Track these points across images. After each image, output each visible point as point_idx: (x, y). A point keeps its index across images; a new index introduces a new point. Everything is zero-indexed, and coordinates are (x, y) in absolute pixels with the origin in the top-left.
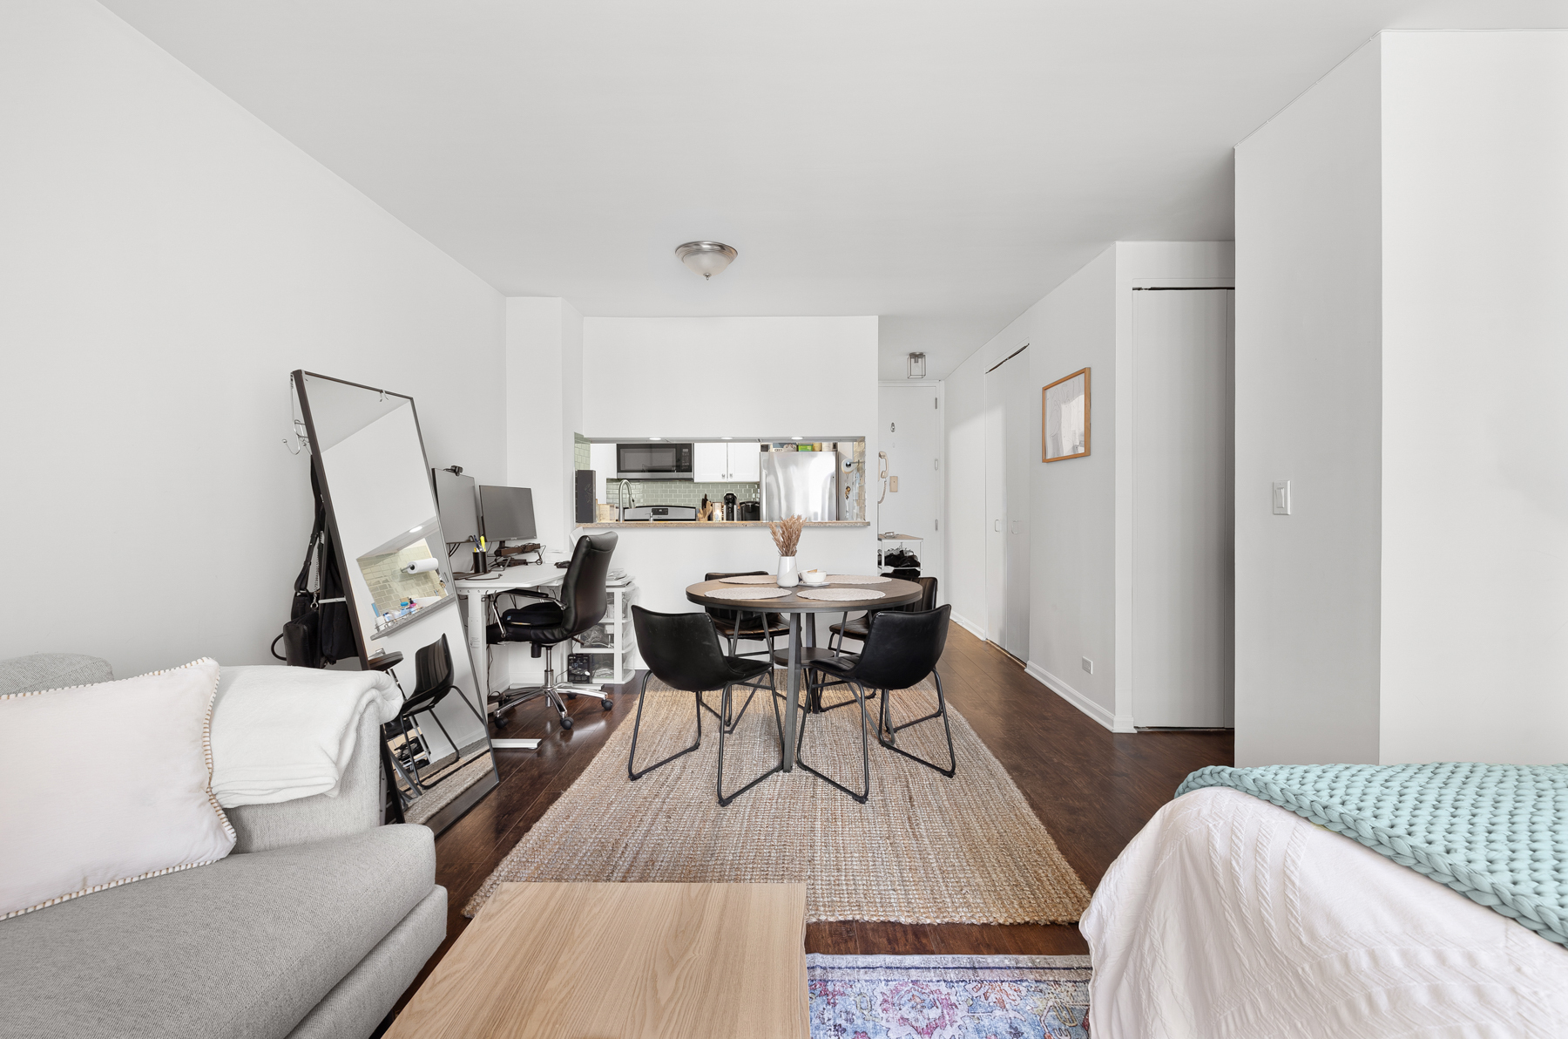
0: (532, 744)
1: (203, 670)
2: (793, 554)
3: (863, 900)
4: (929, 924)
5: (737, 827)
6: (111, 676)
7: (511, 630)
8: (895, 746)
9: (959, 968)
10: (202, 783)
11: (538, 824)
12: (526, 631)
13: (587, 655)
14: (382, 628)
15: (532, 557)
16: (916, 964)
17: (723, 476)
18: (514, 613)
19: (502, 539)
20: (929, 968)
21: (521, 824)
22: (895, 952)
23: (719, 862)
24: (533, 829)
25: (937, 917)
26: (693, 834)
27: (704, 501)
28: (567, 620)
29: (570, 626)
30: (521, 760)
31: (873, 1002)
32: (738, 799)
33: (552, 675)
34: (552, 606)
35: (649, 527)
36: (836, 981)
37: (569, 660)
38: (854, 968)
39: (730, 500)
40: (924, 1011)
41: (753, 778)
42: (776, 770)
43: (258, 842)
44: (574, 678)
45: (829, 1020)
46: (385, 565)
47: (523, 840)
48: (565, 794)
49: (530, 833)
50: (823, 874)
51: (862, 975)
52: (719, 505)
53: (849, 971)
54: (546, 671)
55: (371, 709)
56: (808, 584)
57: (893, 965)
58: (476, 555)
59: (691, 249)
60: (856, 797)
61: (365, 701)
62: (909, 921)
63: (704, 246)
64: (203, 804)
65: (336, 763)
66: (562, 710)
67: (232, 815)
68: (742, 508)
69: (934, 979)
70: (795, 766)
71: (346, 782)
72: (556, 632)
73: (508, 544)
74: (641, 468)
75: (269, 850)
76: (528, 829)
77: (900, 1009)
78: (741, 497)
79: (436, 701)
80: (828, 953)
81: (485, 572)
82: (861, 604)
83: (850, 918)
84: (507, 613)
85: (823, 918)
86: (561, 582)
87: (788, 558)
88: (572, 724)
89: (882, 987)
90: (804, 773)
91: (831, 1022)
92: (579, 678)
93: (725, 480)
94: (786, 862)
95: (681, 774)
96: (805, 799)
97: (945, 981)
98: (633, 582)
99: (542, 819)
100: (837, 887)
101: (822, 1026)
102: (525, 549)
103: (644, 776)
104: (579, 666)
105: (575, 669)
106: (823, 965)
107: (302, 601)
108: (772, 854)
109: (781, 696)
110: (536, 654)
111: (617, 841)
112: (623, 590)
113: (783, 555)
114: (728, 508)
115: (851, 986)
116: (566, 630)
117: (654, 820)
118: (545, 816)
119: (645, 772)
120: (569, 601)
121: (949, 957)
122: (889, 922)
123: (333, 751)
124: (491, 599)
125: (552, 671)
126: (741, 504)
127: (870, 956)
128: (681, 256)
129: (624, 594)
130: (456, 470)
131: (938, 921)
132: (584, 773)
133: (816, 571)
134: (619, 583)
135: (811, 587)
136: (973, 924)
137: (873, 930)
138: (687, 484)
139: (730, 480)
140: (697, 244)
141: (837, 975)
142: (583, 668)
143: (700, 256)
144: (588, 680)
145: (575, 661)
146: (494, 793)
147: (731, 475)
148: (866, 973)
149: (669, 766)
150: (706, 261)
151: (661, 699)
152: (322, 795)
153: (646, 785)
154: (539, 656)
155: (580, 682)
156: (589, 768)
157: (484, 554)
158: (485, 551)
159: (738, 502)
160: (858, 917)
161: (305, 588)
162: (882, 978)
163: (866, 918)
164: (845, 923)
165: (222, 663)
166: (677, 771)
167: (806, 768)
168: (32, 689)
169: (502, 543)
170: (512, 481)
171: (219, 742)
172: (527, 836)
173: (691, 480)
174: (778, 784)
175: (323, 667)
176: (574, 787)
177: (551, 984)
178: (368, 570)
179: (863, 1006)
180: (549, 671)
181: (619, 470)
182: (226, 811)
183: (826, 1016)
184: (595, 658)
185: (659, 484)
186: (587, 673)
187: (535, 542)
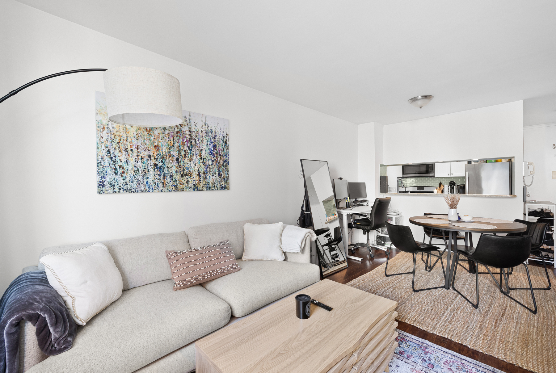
0: (360, 259)
1: (281, 224)
2: (455, 208)
3: (455, 335)
4: (482, 353)
5: (416, 299)
6: (269, 223)
7: (356, 225)
8: (509, 295)
9: (486, 369)
10: (280, 245)
11: (355, 279)
12: (360, 226)
13: (383, 237)
14: (328, 221)
15: (365, 204)
16: (466, 359)
17: (449, 175)
18: (357, 220)
19: (356, 198)
20: (472, 363)
21: (351, 278)
22: (459, 353)
23: (405, 306)
24: (353, 280)
25: (487, 352)
26: (400, 296)
27: (440, 184)
28: (372, 224)
29: (373, 226)
30: (356, 263)
31: (441, 360)
32: (421, 292)
33: (369, 241)
34: (367, 219)
35: (409, 195)
36: (430, 349)
37: (377, 237)
38: (439, 350)
39: (452, 184)
40: (461, 371)
41: (431, 287)
42: (442, 287)
43: (289, 259)
44: (378, 243)
45: (422, 356)
46: (329, 203)
47: (350, 282)
48: (365, 274)
49: (352, 281)
50: (443, 322)
51: (442, 352)
52: (447, 186)
53: (437, 349)
54: (367, 239)
55: (308, 237)
56: (463, 221)
57: (456, 356)
58: (347, 202)
59: (414, 99)
60: (473, 305)
61: (307, 235)
62: (472, 348)
63: (418, 98)
64: (280, 249)
65: (301, 247)
66: (370, 251)
67: (285, 253)
68: (458, 188)
69: (471, 366)
70: (451, 288)
71: (303, 251)
72: (369, 227)
73: (357, 199)
74: (415, 172)
75: (290, 262)
76: (352, 280)
77: (451, 366)
78: (458, 183)
79: (338, 243)
80: (432, 342)
81: (349, 207)
82: (480, 230)
83: (446, 337)
84: (355, 220)
85: (435, 333)
86: (370, 212)
87: (453, 210)
88: (374, 257)
89: (448, 359)
90: (454, 292)
91: (422, 357)
92: (380, 244)
93: (449, 176)
94: (430, 314)
95: (404, 279)
96: (449, 299)
97: (476, 369)
98: (401, 214)
99: (356, 279)
100: (446, 327)
101: (418, 356)
102: (362, 201)
103: (391, 276)
104: (380, 240)
105: (379, 240)
106: (428, 344)
107: (302, 212)
108: (426, 310)
109: (459, 264)
110: (364, 233)
111: (375, 290)
112: (396, 216)
113: (450, 209)
114: (451, 187)
115: (435, 353)
116: (372, 227)
117: (388, 289)
118: (357, 278)
119: (391, 275)
120: (373, 218)
121: (484, 364)
122: (463, 345)
123: (300, 244)
124: (350, 216)
125: (369, 239)
126: (458, 185)
127: (448, 350)
128: (410, 102)
129: (396, 218)
130: (341, 179)
131: (486, 353)
132: (372, 271)
133: (468, 216)
134: (395, 214)
135: (464, 222)
136: (504, 361)
137: (455, 344)
138: (433, 178)
139: (452, 176)
140: (416, 98)
141: (432, 348)
142: (382, 241)
143: (417, 101)
144: (383, 245)
145: (379, 238)
146: (346, 270)
147: (452, 174)
148: (443, 353)
149: (401, 276)
150: (419, 103)
151: (407, 255)
152: (298, 253)
153: (390, 279)
154: (365, 234)
155: (380, 245)
156: (374, 270)
157: (349, 202)
158: (349, 201)
159: (456, 185)
160: (449, 338)
161: (303, 209)
162: (449, 357)
163: (453, 340)
164: (444, 338)
165: (284, 223)
166: (403, 278)
167: (455, 290)
168: (259, 224)
169: (356, 199)
170: (359, 181)
171: (283, 238)
172: (351, 281)
173: (434, 176)
174: (440, 292)
175: (306, 228)
176: (368, 273)
177: (326, 297)
178: (325, 205)
179: (436, 359)
180: (368, 239)
181: (403, 174)
182: (284, 252)
183: (421, 355)
184: (386, 238)
185: (420, 178)
186: (383, 242)
187: (366, 199)
